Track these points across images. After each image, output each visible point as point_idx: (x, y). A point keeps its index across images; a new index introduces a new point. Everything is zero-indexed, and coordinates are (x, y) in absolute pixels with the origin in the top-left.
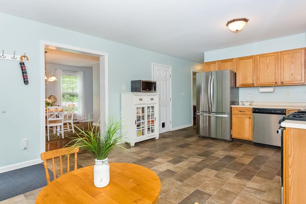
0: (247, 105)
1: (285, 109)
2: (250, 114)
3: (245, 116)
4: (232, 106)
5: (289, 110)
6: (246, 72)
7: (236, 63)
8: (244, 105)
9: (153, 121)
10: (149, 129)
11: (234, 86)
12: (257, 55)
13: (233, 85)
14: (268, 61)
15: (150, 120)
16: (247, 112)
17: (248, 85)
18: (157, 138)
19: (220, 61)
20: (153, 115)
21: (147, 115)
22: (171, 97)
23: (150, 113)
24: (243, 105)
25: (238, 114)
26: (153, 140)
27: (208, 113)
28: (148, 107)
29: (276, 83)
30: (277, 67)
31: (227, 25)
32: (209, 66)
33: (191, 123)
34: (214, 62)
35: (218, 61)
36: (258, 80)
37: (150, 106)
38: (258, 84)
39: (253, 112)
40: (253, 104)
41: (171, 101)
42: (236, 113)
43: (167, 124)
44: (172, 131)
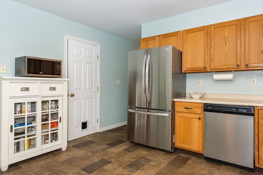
0: (196, 99)
1: (254, 107)
2: (200, 112)
3: (192, 116)
4: (175, 100)
5: (259, 108)
6: (196, 50)
7: (182, 37)
8: (192, 98)
9: (55, 124)
11: (179, 71)
12: (211, 25)
13: (177, 70)
14: (226, 34)
15: (50, 122)
16: (195, 110)
17: (198, 69)
18: (64, 149)
19: (161, 35)
20: (55, 114)
22: (99, 85)
23: (50, 110)
24: (190, 99)
25: (183, 112)
26: (58, 152)
27: (146, 110)
29: (237, 66)
30: (239, 42)
32: (147, 43)
34: (153, 38)
35: (159, 36)
36: (212, 62)
37: (49, 99)
38: (212, 68)
39: (205, 110)
40: (205, 97)
41: (98, 91)
42: (180, 111)
43: (92, 123)
44: (99, 133)
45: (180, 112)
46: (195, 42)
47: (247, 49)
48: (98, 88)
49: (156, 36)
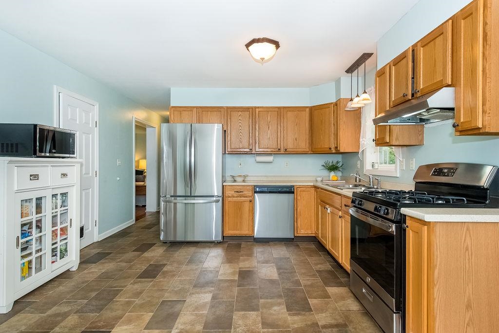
0: (240, 182)
1: (294, 186)
2: (250, 195)
4: (224, 184)
5: (297, 187)
6: (241, 131)
7: (226, 115)
8: (235, 181)
9: (64, 230)
10: (54, 251)
14: (269, 118)
15: (59, 227)
16: (246, 193)
18: (75, 268)
20: (64, 214)
21: (51, 215)
22: (97, 168)
23: (59, 209)
24: (233, 182)
25: (233, 197)
26: (66, 275)
28: (54, 196)
29: (278, 150)
31: (248, 45)
32: (181, 114)
33: (132, 218)
34: (189, 109)
35: (197, 107)
36: (256, 145)
37: (59, 192)
39: (256, 192)
40: (248, 179)
41: (96, 176)
42: (230, 195)
43: (89, 229)
44: (98, 242)
45: (229, 197)
46: (240, 121)
47: (285, 136)
48: (96, 171)
49: (194, 107)
